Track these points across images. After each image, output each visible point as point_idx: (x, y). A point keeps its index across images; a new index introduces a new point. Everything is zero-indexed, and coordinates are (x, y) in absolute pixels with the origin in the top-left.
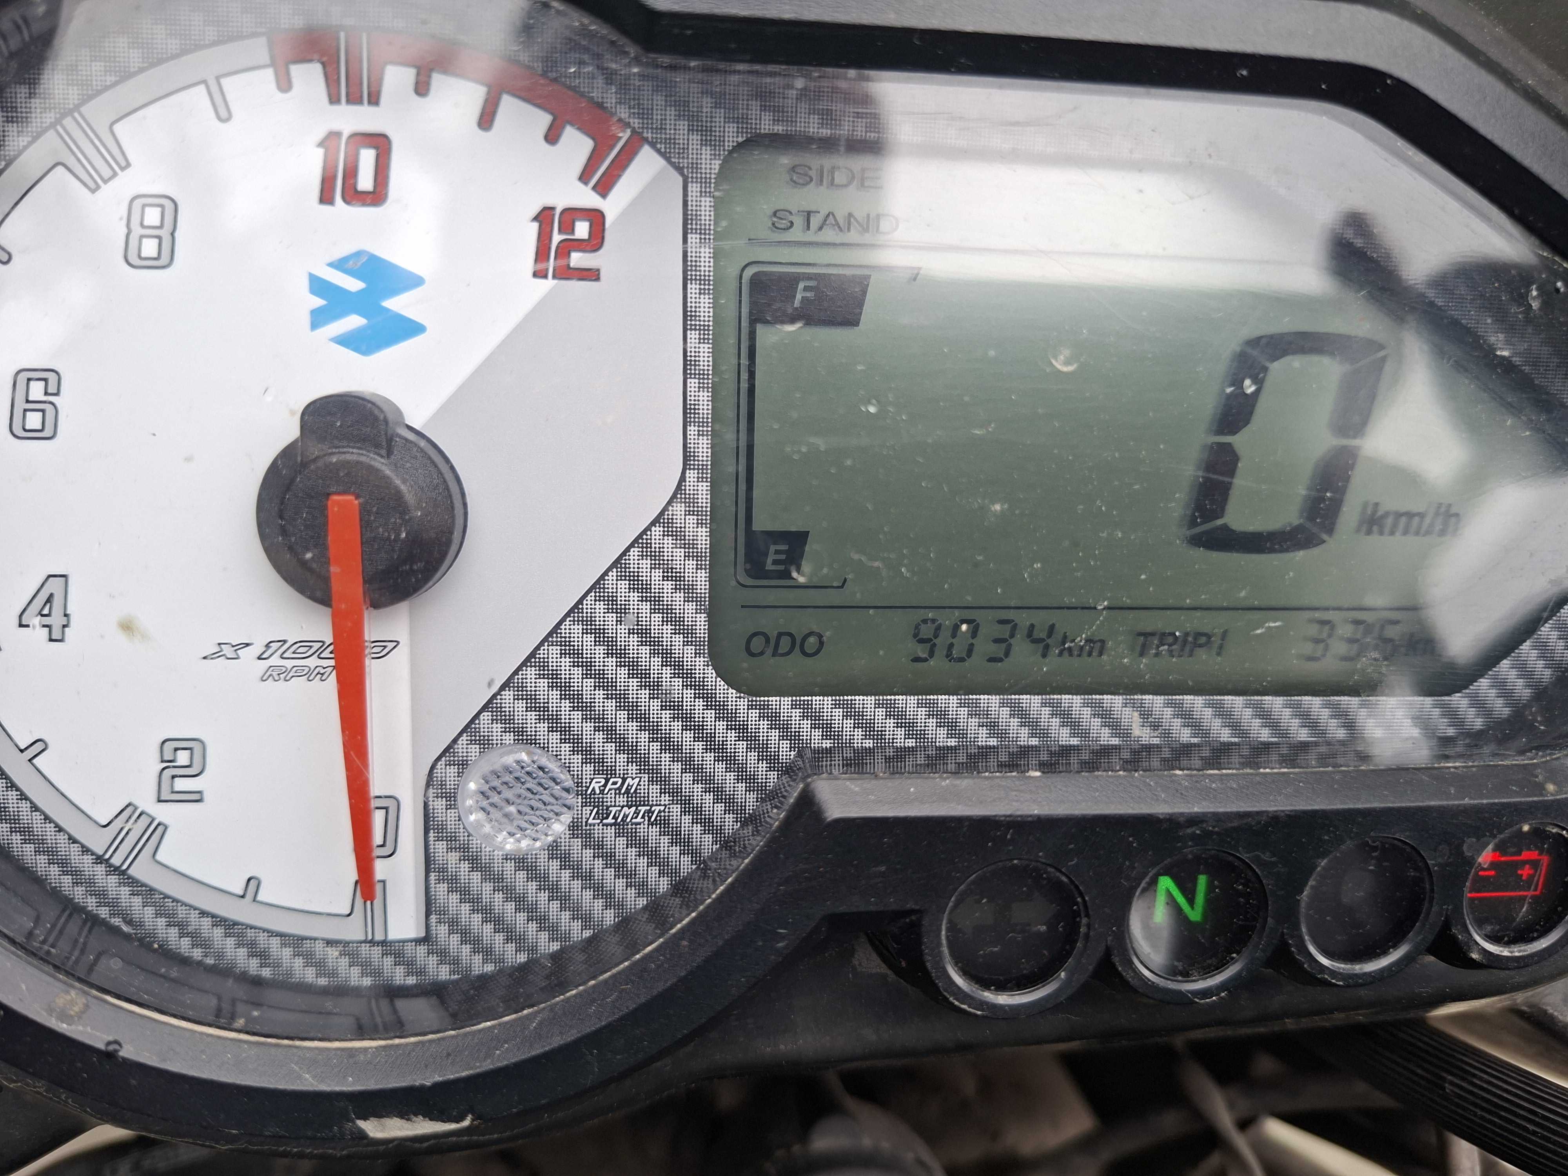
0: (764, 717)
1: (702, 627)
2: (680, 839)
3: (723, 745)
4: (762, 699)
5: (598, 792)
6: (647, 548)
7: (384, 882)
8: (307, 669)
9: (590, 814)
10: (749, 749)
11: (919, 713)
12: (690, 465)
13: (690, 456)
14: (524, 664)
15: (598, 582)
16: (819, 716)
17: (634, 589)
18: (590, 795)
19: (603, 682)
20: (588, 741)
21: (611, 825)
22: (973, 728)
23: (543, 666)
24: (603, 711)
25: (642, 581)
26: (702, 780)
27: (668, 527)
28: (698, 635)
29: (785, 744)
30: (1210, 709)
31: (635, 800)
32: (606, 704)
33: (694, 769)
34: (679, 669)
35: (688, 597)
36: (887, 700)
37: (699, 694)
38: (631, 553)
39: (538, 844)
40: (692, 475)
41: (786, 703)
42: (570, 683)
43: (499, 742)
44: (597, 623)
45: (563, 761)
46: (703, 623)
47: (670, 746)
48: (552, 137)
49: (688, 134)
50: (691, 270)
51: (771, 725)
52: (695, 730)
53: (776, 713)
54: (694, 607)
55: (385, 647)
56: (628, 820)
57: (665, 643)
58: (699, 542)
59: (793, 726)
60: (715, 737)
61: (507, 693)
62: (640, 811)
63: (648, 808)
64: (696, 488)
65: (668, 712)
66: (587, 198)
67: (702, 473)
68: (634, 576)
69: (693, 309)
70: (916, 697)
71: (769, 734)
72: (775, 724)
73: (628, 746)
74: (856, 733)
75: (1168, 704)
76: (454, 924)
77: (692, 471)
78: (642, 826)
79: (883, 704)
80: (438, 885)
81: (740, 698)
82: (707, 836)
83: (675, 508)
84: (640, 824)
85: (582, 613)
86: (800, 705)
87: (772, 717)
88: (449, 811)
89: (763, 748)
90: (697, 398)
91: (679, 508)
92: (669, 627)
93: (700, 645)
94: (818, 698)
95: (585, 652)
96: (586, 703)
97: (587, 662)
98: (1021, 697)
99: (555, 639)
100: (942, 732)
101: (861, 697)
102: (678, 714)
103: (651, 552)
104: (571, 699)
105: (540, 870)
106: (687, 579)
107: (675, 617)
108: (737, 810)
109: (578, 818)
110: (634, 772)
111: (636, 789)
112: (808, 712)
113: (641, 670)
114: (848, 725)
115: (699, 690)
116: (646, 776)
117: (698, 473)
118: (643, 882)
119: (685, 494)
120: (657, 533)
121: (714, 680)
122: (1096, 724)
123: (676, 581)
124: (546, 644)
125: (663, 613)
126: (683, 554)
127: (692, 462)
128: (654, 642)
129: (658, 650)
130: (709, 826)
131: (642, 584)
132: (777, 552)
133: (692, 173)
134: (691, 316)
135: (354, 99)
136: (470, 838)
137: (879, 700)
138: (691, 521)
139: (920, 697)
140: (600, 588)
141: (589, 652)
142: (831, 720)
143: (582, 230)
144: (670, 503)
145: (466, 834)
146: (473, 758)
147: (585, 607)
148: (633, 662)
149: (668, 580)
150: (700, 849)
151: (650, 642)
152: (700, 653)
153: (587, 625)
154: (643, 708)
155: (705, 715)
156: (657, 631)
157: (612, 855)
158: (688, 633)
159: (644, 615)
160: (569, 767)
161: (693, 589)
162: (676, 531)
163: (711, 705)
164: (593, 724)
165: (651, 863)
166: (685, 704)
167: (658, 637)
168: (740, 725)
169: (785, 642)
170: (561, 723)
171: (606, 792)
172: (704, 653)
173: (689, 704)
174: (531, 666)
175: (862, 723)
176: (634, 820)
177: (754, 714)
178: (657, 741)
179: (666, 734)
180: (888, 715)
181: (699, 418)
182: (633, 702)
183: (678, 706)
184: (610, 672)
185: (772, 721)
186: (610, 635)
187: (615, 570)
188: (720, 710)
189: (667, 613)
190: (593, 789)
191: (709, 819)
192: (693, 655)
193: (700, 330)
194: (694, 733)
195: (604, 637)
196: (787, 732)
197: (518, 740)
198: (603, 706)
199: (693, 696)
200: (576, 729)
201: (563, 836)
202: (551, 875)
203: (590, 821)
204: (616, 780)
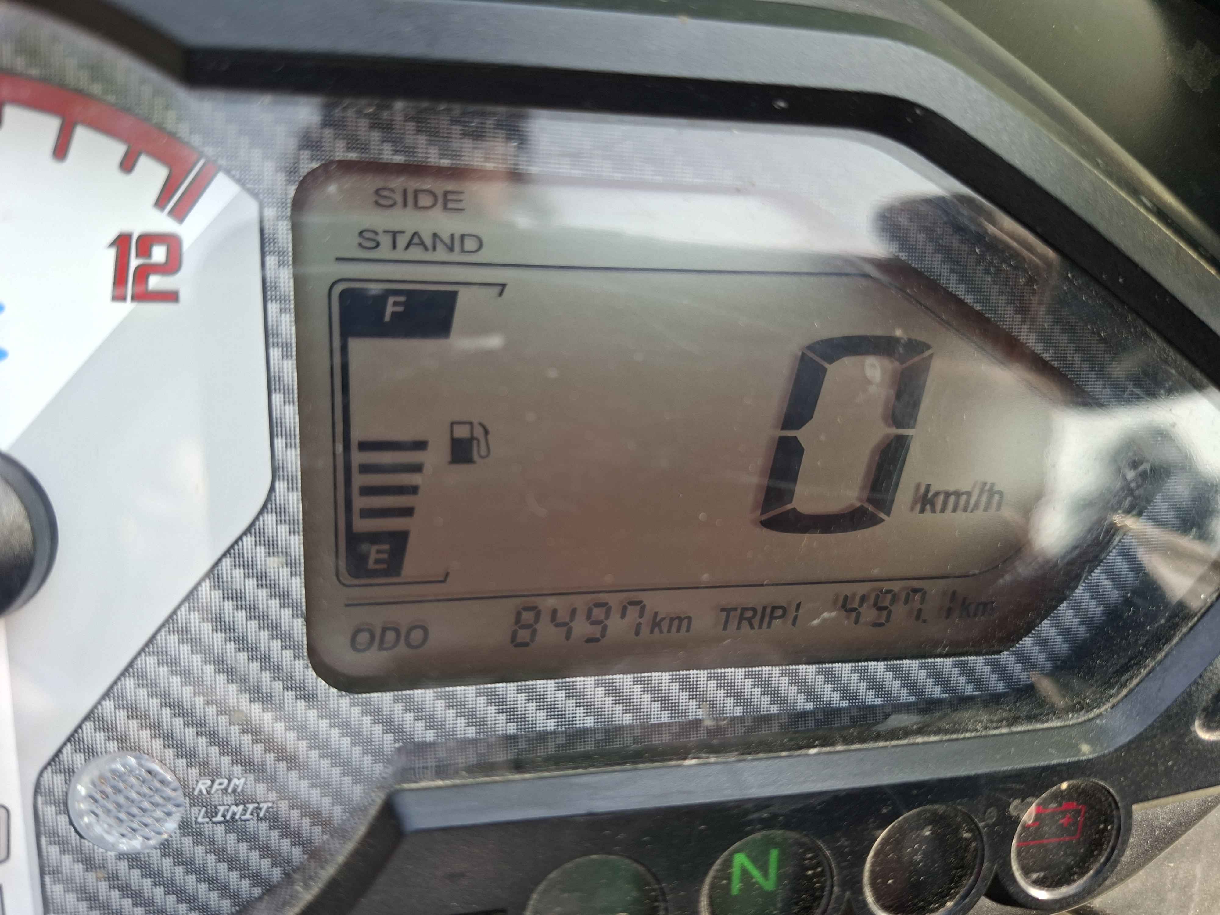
0: (366, 713)
1: (300, 632)
2: (290, 832)
3: (327, 742)
4: (364, 696)
5: (205, 792)
6: (239, 558)
9: (199, 814)
10: (354, 744)
11: (519, 699)
12: (279, 476)
13: (279, 468)
14: (122, 674)
15: (191, 593)
16: (422, 709)
17: (228, 598)
18: (197, 795)
19: (203, 689)
20: (192, 745)
21: (220, 823)
22: (571, 708)
23: (141, 675)
24: (205, 716)
25: (236, 590)
26: (308, 776)
27: (260, 537)
28: (296, 639)
29: (389, 737)
30: (787, 678)
31: (242, 799)
32: (207, 710)
33: (299, 766)
34: (279, 673)
35: (284, 603)
36: (487, 688)
37: (300, 695)
38: (224, 564)
39: (150, 843)
40: (282, 486)
41: (388, 698)
42: (169, 691)
43: (103, 750)
44: (193, 632)
45: (168, 765)
46: (300, 628)
47: (273, 746)
48: (127, 165)
50: (271, 291)
51: (375, 720)
52: (298, 729)
53: (378, 708)
54: (291, 613)
56: (237, 817)
57: (262, 649)
58: (293, 550)
59: (396, 720)
60: (318, 735)
61: (107, 703)
62: (248, 808)
63: (256, 805)
64: (286, 498)
65: (270, 714)
66: (163, 223)
67: (293, 483)
68: (228, 586)
69: (275, 328)
70: (516, 684)
71: (373, 729)
72: (378, 719)
73: (232, 748)
74: (458, 722)
75: (748, 676)
77: (281, 482)
78: (251, 822)
79: (484, 693)
80: (53, 887)
81: (342, 696)
82: (316, 827)
83: (266, 518)
84: (249, 820)
85: (177, 623)
86: (402, 699)
87: (374, 712)
88: (58, 817)
89: (367, 742)
90: (282, 412)
91: (270, 519)
92: (266, 633)
93: (299, 649)
94: (420, 691)
95: (182, 660)
96: (187, 709)
97: (184, 670)
98: (615, 677)
99: (151, 649)
100: (542, 714)
101: (463, 688)
102: (280, 715)
103: (244, 561)
104: (171, 706)
105: (154, 868)
106: (281, 586)
107: (272, 623)
108: (345, 802)
109: (187, 818)
110: (240, 772)
111: (243, 787)
112: (410, 706)
113: (240, 675)
114: (451, 715)
115: (300, 691)
116: (252, 775)
117: (288, 484)
118: (257, 873)
119: (275, 505)
120: (249, 543)
121: (314, 681)
122: (684, 697)
123: (271, 588)
124: (143, 654)
125: (259, 620)
127: (281, 474)
128: (252, 647)
129: (256, 655)
131: (236, 593)
132: (378, 552)
133: (267, 196)
137: (480, 689)
138: (283, 530)
139: (520, 683)
140: (193, 599)
141: (186, 660)
142: (434, 711)
143: (159, 254)
144: (260, 513)
146: (80, 765)
147: (179, 617)
148: (231, 668)
149: (262, 588)
150: (310, 840)
151: (248, 648)
152: (299, 657)
153: (182, 635)
155: (308, 715)
156: (254, 638)
157: (224, 850)
158: (286, 638)
159: (240, 623)
160: (175, 770)
161: (288, 595)
162: (269, 540)
164: (195, 729)
165: (263, 855)
166: (286, 705)
167: (256, 643)
168: (342, 722)
169: (390, 636)
170: (163, 729)
171: (213, 792)
172: (303, 656)
173: (290, 705)
174: (130, 676)
175: (464, 712)
176: (243, 817)
177: (356, 711)
178: (260, 743)
179: (269, 735)
180: (489, 703)
181: (286, 431)
182: (233, 707)
183: (280, 707)
184: (209, 679)
185: (374, 716)
186: (207, 644)
187: (208, 581)
188: (322, 709)
189: (264, 620)
190: (200, 791)
191: (317, 811)
192: (292, 659)
193: (282, 347)
195: (200, 646)
196: (391, 726)
197: (123, 747)
198: (204, 712)
199: (294, 697)
200: (178, 734)
201: (173, 835)
202: (165, 872)
203: (200, 820)
204: (221, 780)
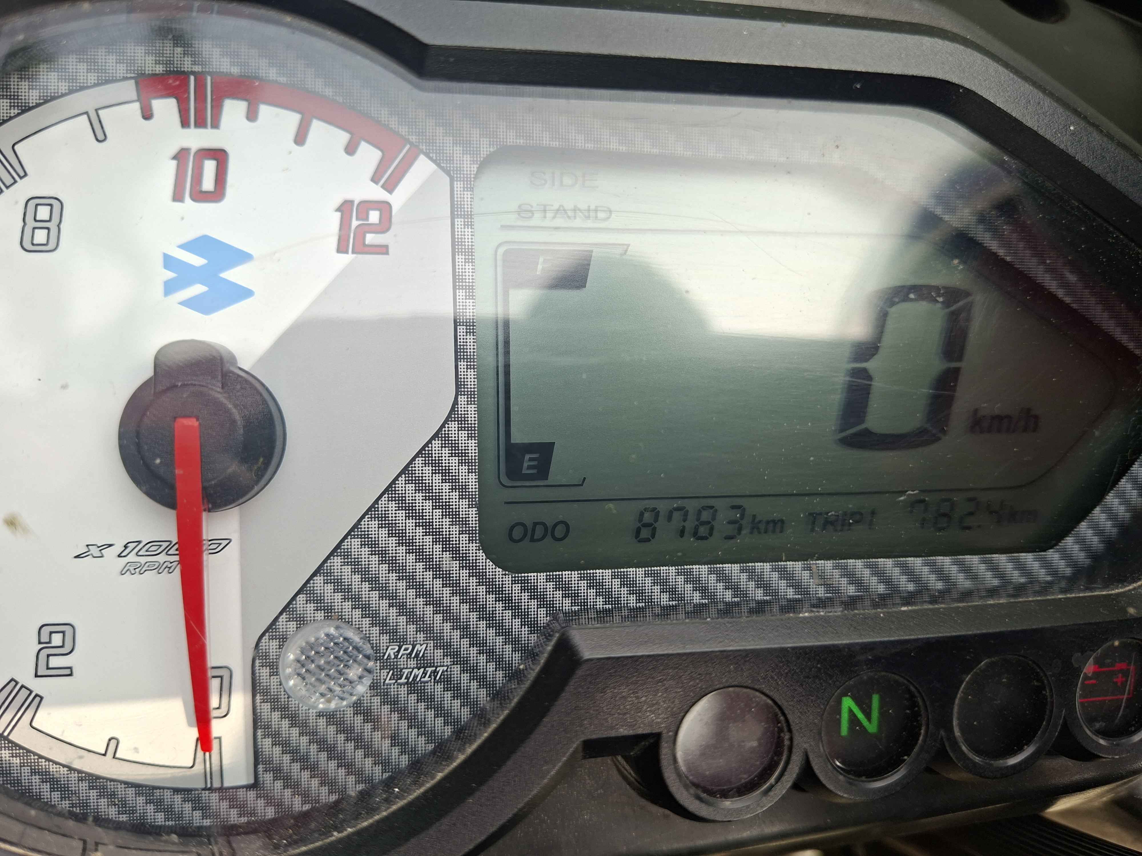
0: (525, 590)
1: (474, 519)
2: (460, 693)
3: (493, 614)
4: (523, 575)
5: (393, 657)
6: (428, 457)
7: (220, 738)
8: (157, 564)
9: (387, 676)
10: (514, 616)
11: (647, 582)
12: (461, 391)
13: (461, 385)
14: (331, 554)
15: (390, 486)
16: (569, 587)
17: (419, 490)
18: (387, 659)
19: (396, 567)
20: (384, 615)
21: (404, 684)
22: (689, 592)
23: (347, 555)
24: (396, 590)
25: (425, 483)
26: (476, 644)
27: (445, 440)
28: (471, 525)
29: (542, 611)
30: (868, 569)
31: (423, 662)
32: (398, 585)
33: (470, 635)
34: (457, 554)
35: (462, 495)
36: (621, 572)
37: (473, 573)
38: (416, 462)
39: (345, 703)
40: (463, 400)
41: (542, 577)
42: (368, 568)
43: (312, 618)
44: (390, 519)
45: (364, 632)
46: (474, 516)
47: (450, 616)
48: (350, 149)
49: (453, 147)
50: (458, 245)
51: (531, 596)
52: (470, 602)
53: (534, 586)
54: (467, 503)
55: (220, 544)
56: (418, 679)
57: (444, 533)
58: (470, 451)
59: (548, 596)
60: (486, 608)
61: (318, 578)
62: (427, 671)
63: (434, 668)
64: (466, 409)
65: (448, 589)
66: (377, 193)
67: (471, 398)
68: (419, 480)
69: (460, 274)
70: (643, 569)
71: (530, 604)
72: (534, 595)
73: (416, 618)
74: (598, 600)
75: (835, 567)
76: (278, 772)
77: (463, 397)
78: (429, 684)
79: (618, 575)
80: (264, 740)
81: (505, 575)
82: (482, 690)
83: (450, 426)
84: (427, 682)
85: (378, 511)
86: (553, 579)
87: (531, 589)
88: (272, 677)
89: (525, 615)
90: (465, 341)
91: (453, 426)
92: (448, 520)
93: (472, 534)
94: (567, 573)
95: (380, 542)
96: (382, 584)
97: (382, 551)
98: (724, 565)
99: (356, 533)
100: (665, 597)
101: (601, 571)
102: (456, 590)
103: (432, 460)
104: (370, 581)
105: (347, 724)
106: (461, 481)
107: (452, 512)
108: (506, 667)
109: (377, 680)
110: (422, 639)
111: (424, 653)
112: (559, 585)
113: (426, 555)
114: (592, 594)
115: (473, 570)
116: (432, 642)
117: (467, 398)
118: (431, 731)
119: (458, 414)
120: (437, 445)
121: (484, 561)
122: (783, 585)
123: (452, 482)
124: (349, 537)
125: (442, 509)
126: (457, 461)
127: (463, 390)
128: (436, 532)
129: (439, 538)
130: (483, 682)
131: (426, 486)
132: (531, 460)
133: (457, 174)
134: (459, 279)
135: (200, 123)
136: (290, 699)
137: (615, 572)
138: (463, 435)
139: (647, 569)
140: (392, 491)
141: (384, 542)
142: (578, 590)
143: (374, 217)
144: (446, 422)
145: (286, 696)
146: (292, 633)
147: (380, 506)
148: (419, 549)
149: (446, 482)
150: (477, 701)
151: (433, 532)
152: (472, 540)
153: (382, 521)
154: (428, 586)
155: (478, 590)
156: (438, 524)
157: (405, 709)
158: (463, 524)
159: (427, 511)
160: (369, 637)
161: (465, 489)
162: (452, 444)
163: (483, 582)
164: (387, 601)
165: (437, 714)
166: (461, 581)
167: (439, 528)
168: (505, 597)
169: (539, 532)
170: (362, 601)
171: (399, 657)
172: (476, 540)
173: (464, 581)
174: (337, 556)
175: (603, 592)
176: (422, 680)
177: (517, 587)
178: (440, 613)
179: (446, 607)
180: (622, 585)
181: (467, 355)
182: (419, 582)
183: (456, 583)
184: (401, 558)
185: (531, 592)
186: (401, 528)
187: (403, 476)
188: (489, 585)
189: (446, 509)
190: (389, 655)
191: (483, 675)
192: (467, 542)
193: (466, 289)
194: (470, 605)
195: (395, 530)
196: (544, 601)
197: (328, 616)
198: (396, 586)
199: (468, 575)
200: (374, 605)
201: (365, 695)
202: (356, 728)
203: (387, 681)
204: (407, 646)
